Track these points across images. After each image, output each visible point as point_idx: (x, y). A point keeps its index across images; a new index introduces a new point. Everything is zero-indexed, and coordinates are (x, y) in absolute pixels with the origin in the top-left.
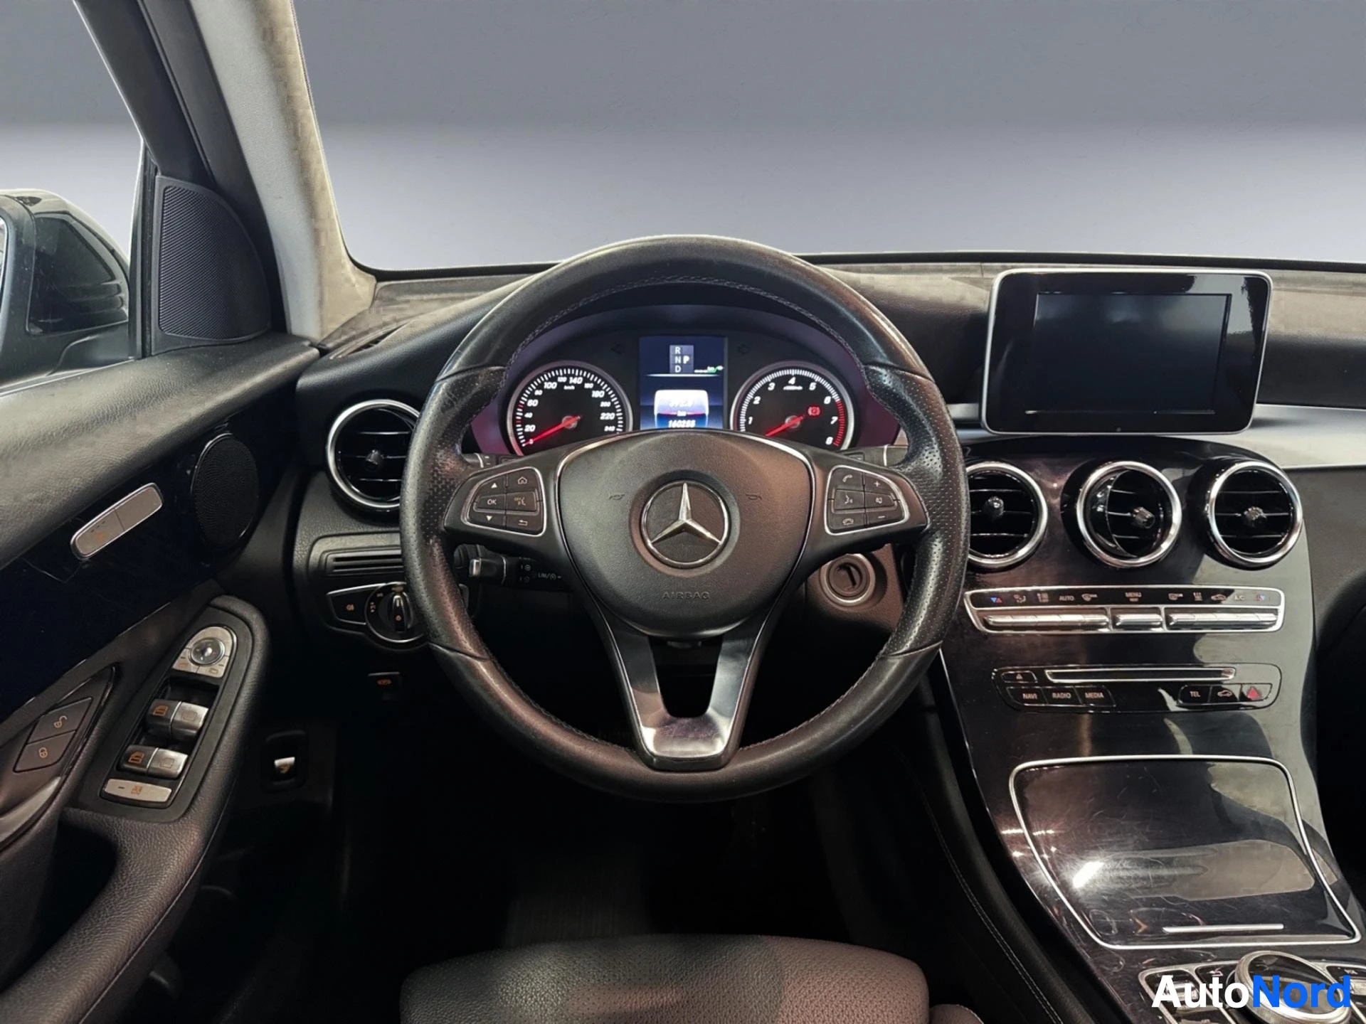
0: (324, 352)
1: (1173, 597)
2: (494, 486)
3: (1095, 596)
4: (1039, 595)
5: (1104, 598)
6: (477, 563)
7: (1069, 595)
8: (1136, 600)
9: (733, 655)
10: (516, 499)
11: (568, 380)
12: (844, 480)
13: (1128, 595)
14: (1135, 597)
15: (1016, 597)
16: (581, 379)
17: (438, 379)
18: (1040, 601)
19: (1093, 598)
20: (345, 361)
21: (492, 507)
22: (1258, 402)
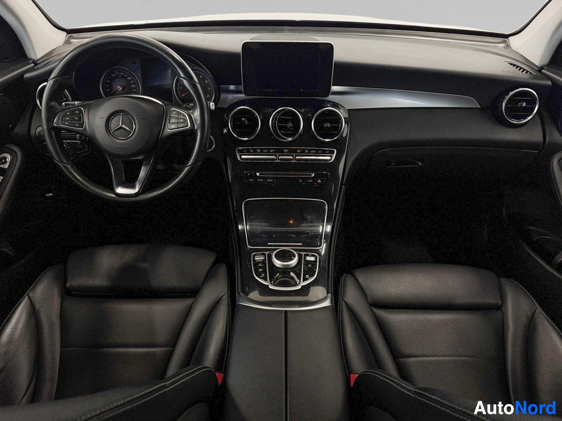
0: (36, 64)
1: (298, 151)
2: (68, 113)
3: (274, 150)
4: (257, 150)
5: (277, 151)
6: (78, 136)
7: (266, 150)
8: (287, 152)
9: (145, 165)
10: (75, 118)
11: (119, 73)
12: (173, 113)
13: (284, 150)
14: (286, 151)
15: (251, 150)
16: (123, 73)
17: (49, 79)
18: (258, 152)
19: (273, 151)
20: (42, 67)
21: (67, 120)
22: (333, 85)
